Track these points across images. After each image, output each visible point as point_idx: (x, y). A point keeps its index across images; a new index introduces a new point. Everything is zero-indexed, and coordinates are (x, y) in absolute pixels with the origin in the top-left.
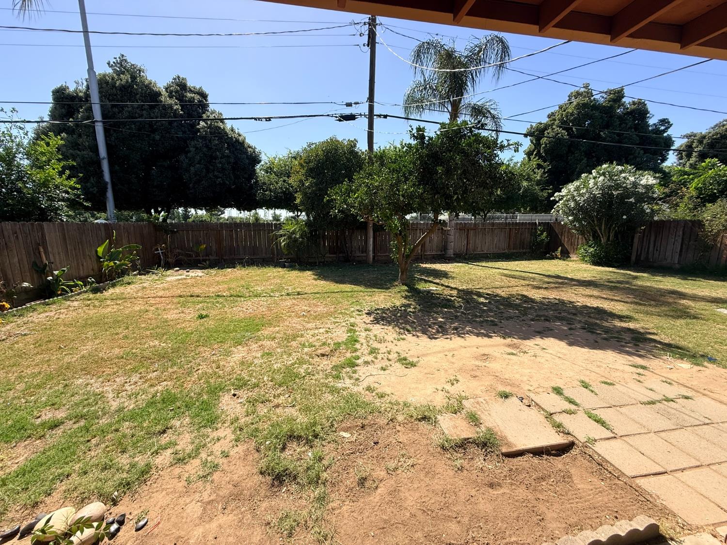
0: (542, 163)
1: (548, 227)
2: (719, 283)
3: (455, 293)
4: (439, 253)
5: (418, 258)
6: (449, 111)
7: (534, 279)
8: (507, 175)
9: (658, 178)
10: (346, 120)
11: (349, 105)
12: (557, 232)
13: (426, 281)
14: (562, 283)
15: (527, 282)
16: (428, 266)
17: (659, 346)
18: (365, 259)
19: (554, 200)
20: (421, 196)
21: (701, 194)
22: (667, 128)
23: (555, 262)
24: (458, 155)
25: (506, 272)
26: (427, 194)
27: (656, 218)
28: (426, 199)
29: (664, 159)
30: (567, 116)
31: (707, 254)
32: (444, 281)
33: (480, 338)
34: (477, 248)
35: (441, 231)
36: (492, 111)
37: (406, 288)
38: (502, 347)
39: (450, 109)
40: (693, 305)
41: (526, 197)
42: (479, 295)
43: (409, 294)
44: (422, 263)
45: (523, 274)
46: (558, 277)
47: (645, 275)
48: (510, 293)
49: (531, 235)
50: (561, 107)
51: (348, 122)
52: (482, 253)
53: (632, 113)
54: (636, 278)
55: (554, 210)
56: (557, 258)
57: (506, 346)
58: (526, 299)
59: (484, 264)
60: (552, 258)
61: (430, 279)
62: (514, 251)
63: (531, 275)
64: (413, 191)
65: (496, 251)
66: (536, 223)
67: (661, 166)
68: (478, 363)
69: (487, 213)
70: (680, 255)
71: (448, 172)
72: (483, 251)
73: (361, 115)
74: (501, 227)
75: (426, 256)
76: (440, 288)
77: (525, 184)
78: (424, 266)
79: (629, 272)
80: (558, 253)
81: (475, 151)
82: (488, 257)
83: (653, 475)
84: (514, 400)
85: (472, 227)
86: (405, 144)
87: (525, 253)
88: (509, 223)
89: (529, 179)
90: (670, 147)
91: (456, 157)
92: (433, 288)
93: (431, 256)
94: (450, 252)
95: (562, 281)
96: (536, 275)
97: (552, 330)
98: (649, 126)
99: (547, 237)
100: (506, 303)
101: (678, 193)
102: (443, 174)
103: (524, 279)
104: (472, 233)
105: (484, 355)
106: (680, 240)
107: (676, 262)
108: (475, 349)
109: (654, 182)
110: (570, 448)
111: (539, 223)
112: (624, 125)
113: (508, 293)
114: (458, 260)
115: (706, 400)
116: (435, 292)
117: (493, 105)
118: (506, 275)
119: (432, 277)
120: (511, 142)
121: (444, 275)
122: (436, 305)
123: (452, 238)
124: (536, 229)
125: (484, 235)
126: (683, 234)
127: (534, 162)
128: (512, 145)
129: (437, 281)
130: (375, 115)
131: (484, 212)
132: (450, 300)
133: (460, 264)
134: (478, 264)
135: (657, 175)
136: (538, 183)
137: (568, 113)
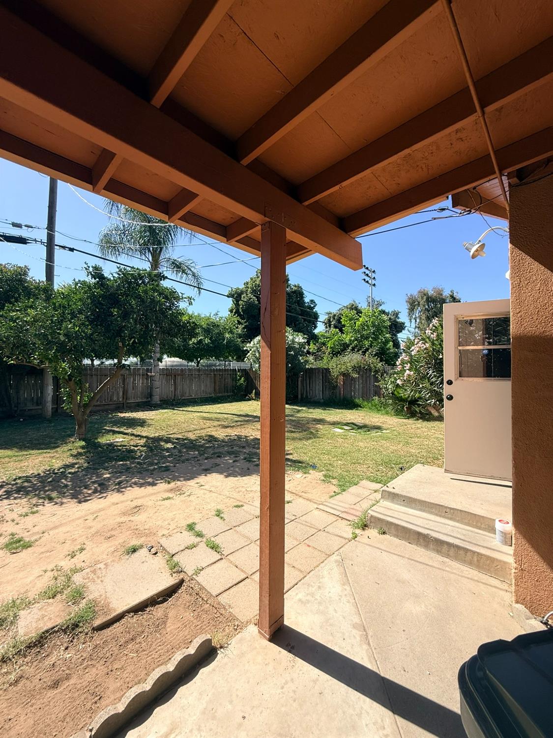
0: (240, 320)
1: (246, 373)
2: (340, 410)
3: (143, 441)
4: (145, 400)
5: (119, 407)
6: (149, 261)
7: (227, 419)
8: (190, 325)
9: (305, 338)
10: (7, 241)
11: (19, 226)
12: (252, 377)
13: (114, 432)
14: (247, 421)
15: (219, 423)
16: (127, 415)
17: (289, 463)
18: (40, 411)
19: (246, 350)
20: (89, 338)
21: (333, 351)
22: (315, 306)
23: (250, 402)
24: (134, 300)
25: (205, 415)
26: (97, 335)
27: (307, 367)
28: (96, 340)
29: (315, 327)
30: (256, 286)
31: (334, 391)
32: (138, 431)
33: (143, 488)
34: (186, 393)
35: (146, 377)
36: (192, 269)
37: (83, 443)
38: (163, 493)
39: (151, 259)
40: (322, 427)
41: (231, 347)
42: (168, 440)
43: (83, 451)
44: (121, 413)
45: (219, 416)
46: (247, 416)
47: (304, 408)
48: (199, 435)
49: (233, 380)
50: (251, 279)
51: (9, 244)
52: (190, 397)
53: (295, 292)
54: (299, 411)
55: (246, 358)
56: (253, 399)
57: (168, 491)
58: (212, 439)
59: (190, 409)
60: (249, 400)
61: (122, 430)
62: (220, 395)
63: (226, 416)
64: (78, 330)
65: (204, 395)
66: (236, 369)
67: (314, 331)
68: (123, 519)
69: (200, 360)
70: (323, 393)
71: (125, 315)
72: (191, 396)
73: (36, 241)
74: (207, 373)
75: (129, 405)
76: (128, 438)
77: (227, 335)
78: (122, 415)
79: (294, 407)
80: (253, 395)
81: (150, 298)
82: (196, 401)
83: (235, 585)
84: (143, 552)
85: (179, 372)
86: (79, 281)
87: (229, 396)
88: (228, 369)
89: (231, 332)
90: (317, 319)
91: (132, 302)
92: (119, 439)
93: (135, 404)
94: (156, 399)
95: (248, 418)
96: (230, 415)
97: (219, 465)
98: (305, 303)
99: (244, 381)
100: (190, 445)
101: (321, 350)
102: (118, 317)
103: (218, 420)
104: (179, 379)
105: (136, 507)
106: (321, 382)
107: (321, 398)
108: (129, 503)
109: (303, 341)
110: (180, 586)
111: (238, 369)
112: (291, 300)
113: (197, 435)
114: (164, 406)
115: (301, 500)
116: (119, 444)
117: (193, 264)
118: (205, 418)
119: (125, 428)
120: (184, 296)
121: (142, 423)
122: (111, 459)
123: (157, 383)
124: (236, 374)
125: (191, 381)
126: (322, 377)
127: (236, 319)
128: (185, 298)
129: (130, 431)
130: (56, 245)
131: (197, 360)
132: (133, 451)
133: (166, 410)
134: (184, 409)
135: (305, 336)
136: (240, 336)
137: (256, 284)
